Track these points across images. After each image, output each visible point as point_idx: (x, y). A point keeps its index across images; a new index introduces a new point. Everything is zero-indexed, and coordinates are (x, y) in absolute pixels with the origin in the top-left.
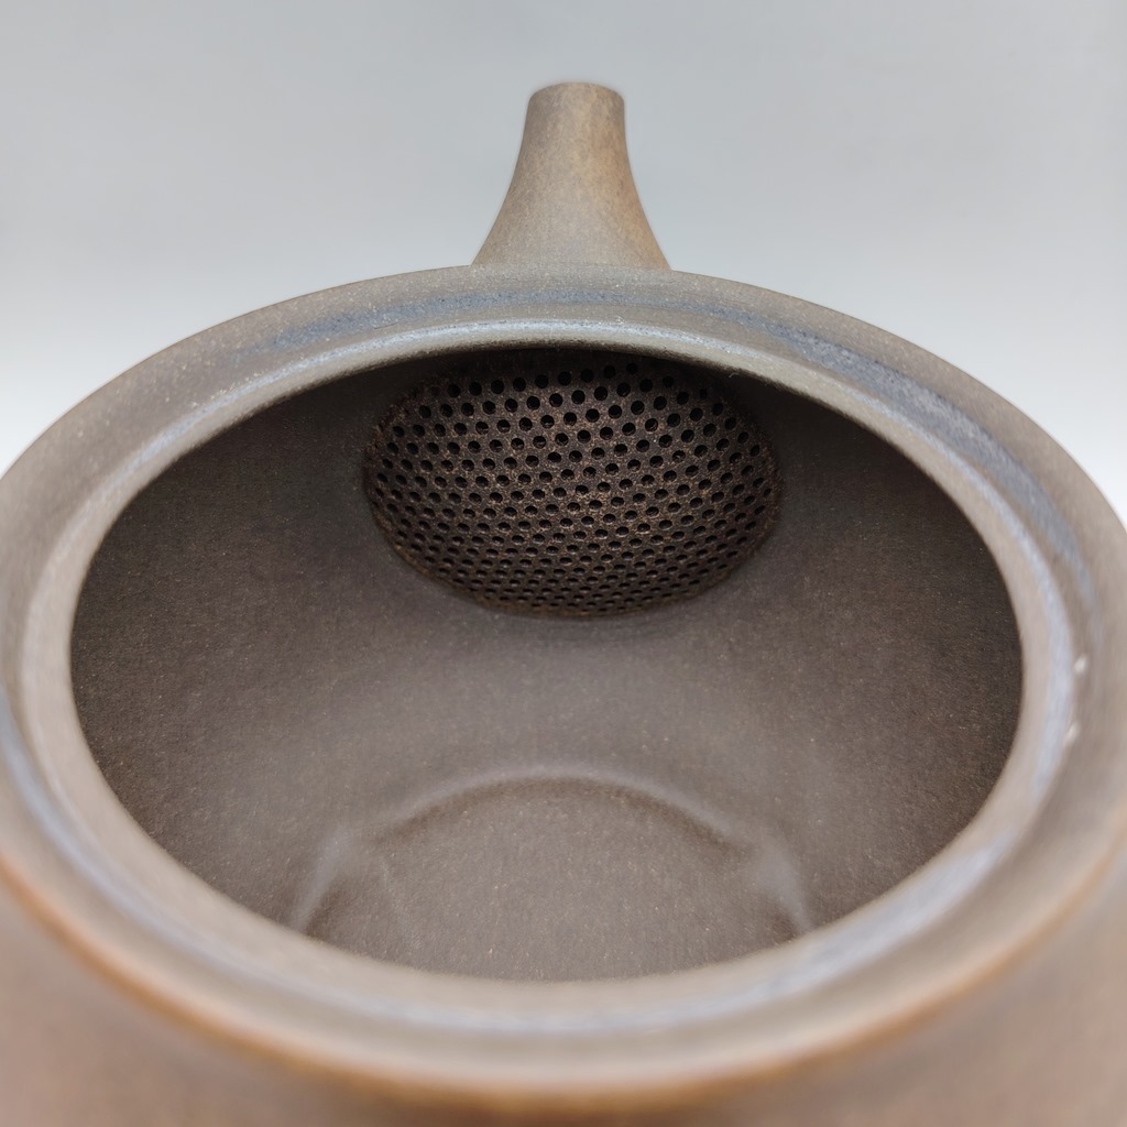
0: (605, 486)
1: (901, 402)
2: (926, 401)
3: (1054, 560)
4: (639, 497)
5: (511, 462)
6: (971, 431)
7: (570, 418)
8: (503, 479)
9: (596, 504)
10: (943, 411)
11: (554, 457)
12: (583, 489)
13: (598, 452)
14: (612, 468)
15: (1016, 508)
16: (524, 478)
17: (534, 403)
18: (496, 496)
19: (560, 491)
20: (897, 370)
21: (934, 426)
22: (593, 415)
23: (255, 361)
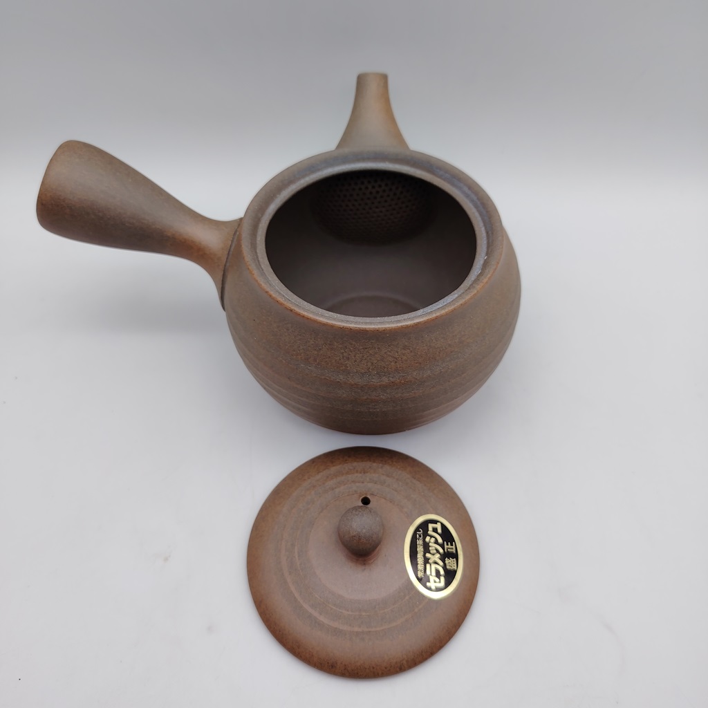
0: (384, 207)
1: (460, 189)
2: (466, 189)
3: (487, 233)
4: (394, 209)
5: (356, 200)
6: (475, 198)
7: (373, 187)
8: (354, 205)
9: (381, 212)
10: (469, 192)
11: (369, 199)
12: (377, 208)
13: (382, 197)
14: (386, 201)
15: (483, 219)
16: (360, 205)
17: (363, 183)
18: (351, 210)
19: (371, 208)
20: (460, 180)
21: (467, 196)
22: (380, 186)
23: (291, 182)
